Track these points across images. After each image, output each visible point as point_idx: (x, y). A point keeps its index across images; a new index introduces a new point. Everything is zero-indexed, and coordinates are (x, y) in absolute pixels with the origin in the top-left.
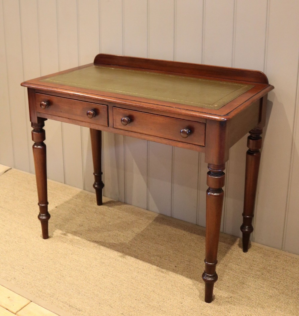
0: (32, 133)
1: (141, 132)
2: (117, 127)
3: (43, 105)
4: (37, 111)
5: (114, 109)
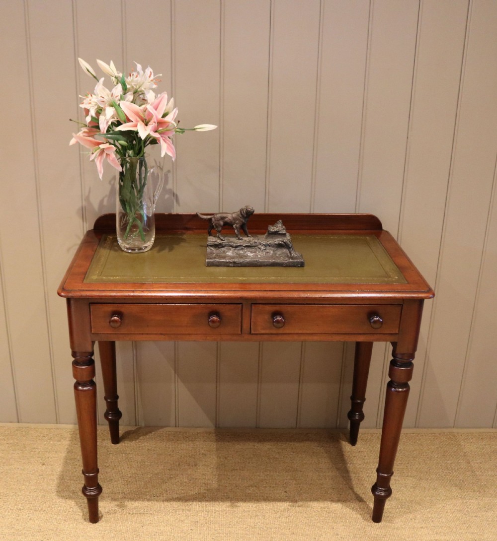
0: (74, 368)
1: (300, 332)
2: (257, 332)
3: (115, 321)
4: (93, 332)
5: (253, 307)
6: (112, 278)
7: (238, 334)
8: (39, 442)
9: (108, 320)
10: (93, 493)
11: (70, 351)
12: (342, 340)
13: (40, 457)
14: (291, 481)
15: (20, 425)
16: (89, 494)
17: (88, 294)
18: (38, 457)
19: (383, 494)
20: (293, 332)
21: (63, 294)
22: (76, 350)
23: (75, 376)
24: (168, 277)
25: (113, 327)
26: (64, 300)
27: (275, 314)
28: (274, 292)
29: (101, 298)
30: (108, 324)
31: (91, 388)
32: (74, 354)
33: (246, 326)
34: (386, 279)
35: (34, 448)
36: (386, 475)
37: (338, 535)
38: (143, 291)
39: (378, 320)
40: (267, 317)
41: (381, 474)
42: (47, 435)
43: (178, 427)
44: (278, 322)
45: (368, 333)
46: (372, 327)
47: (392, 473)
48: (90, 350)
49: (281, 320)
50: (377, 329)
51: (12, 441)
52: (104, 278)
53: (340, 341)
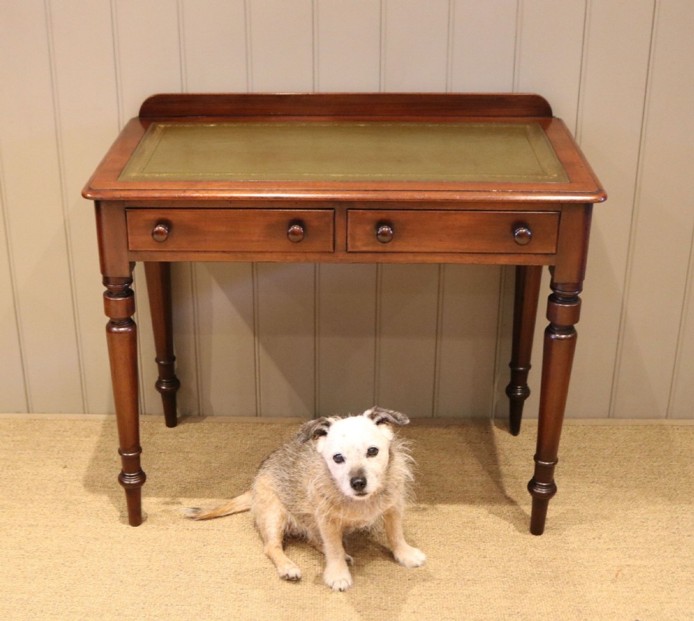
0: (107, 301)
1: (416, 249)
2: (357, 250)
3: (159, 232)
4: (130, 249)
5: (349, 214)
6: (157, 175)
7: (329, 252)
8: (58, 438)
9: (151, 232)
10: (133, 482)
11: (100, 277)
12: (475, 262)
13: (60, 458)
14: (422, 487)
15: (31, 416)
16: (128, 482)
17: (123, 194)
18: (57, 458)
19: (544, 491)
20: (406, 250)
21: (89, 195)
22: (109, 274)
23: (108, 312)
24: (235, 174)
25: (157, 241)
26: (92, 203)
27: (381, 223)
28: (378, 192)
29: (141, 200)
30: (151, 237)
31: (130, 330)
32: (106, 281)
33: (340, 240)
34: (540, 177)
35: (52, 447)
36: (547, 463)
37: (485, 557)
38: (197, 191)
39: (525, 233)
40: (369, 228)
41: (540, 462)
42: (70, 429)
43: (261, 416)
44: (384, 234)
45: (513, 252)
46: (516, 242)
47: (556, 462)
48: (126, 274)
49: (389, 231)
50: (523, 245)
51: (19, 438)
52: (147, 175)
53: (473, 264)
